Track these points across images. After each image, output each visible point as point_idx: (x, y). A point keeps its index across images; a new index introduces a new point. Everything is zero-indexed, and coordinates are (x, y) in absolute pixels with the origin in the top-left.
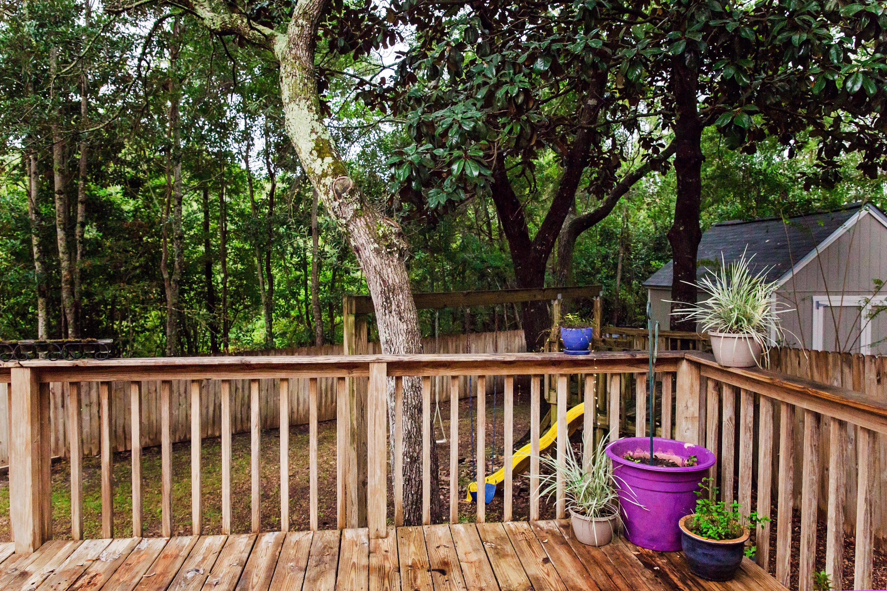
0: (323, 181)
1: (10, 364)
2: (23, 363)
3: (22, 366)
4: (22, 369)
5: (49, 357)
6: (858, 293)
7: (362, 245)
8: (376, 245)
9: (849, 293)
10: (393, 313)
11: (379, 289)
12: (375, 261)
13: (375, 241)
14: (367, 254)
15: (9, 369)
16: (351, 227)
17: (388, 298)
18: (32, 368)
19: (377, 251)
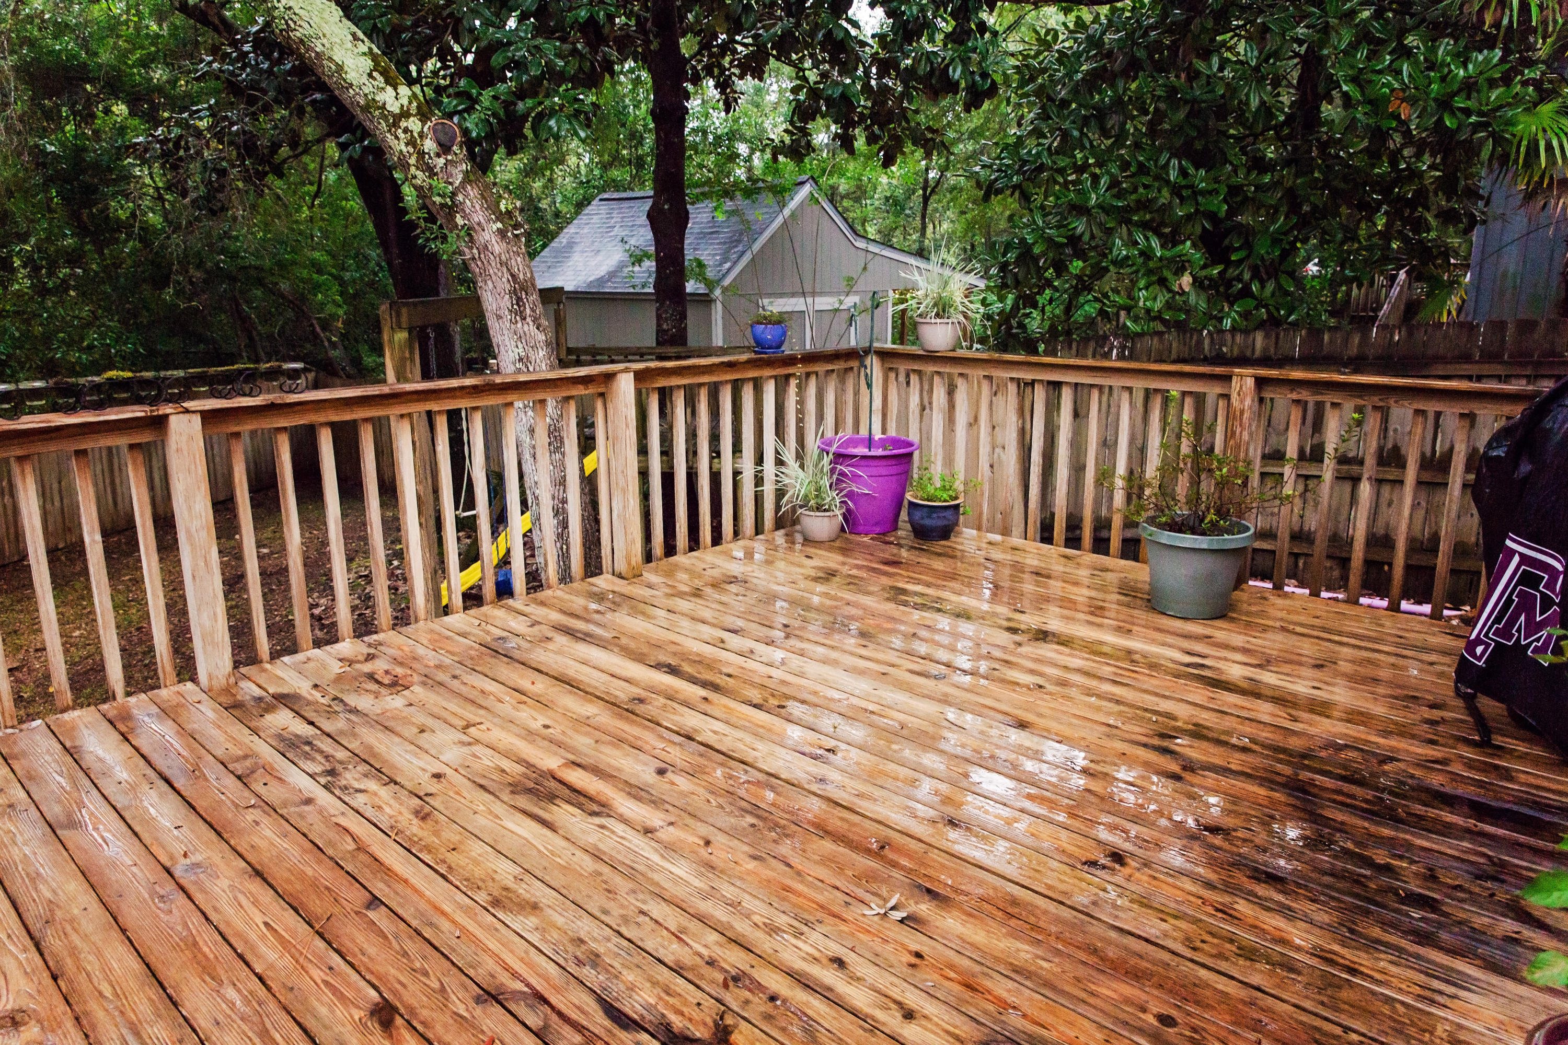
0: (403, 124)
1: (167, 409)
2: (189, 404)
3: (187, 411)
4: (187, 416)
5: (213, 394)
6: (830, 294)
7: (479, 224)
8: (499, 225)
9: (822, 294)
10: (529, 320)
11: (508, 287)
12: (498, 247)
13: (498, 219)
14: (487, 237)
15: (166, 416)
16: (460, 198)
17: (519, 299)
18: (202, 412)
19: (502, 233)
